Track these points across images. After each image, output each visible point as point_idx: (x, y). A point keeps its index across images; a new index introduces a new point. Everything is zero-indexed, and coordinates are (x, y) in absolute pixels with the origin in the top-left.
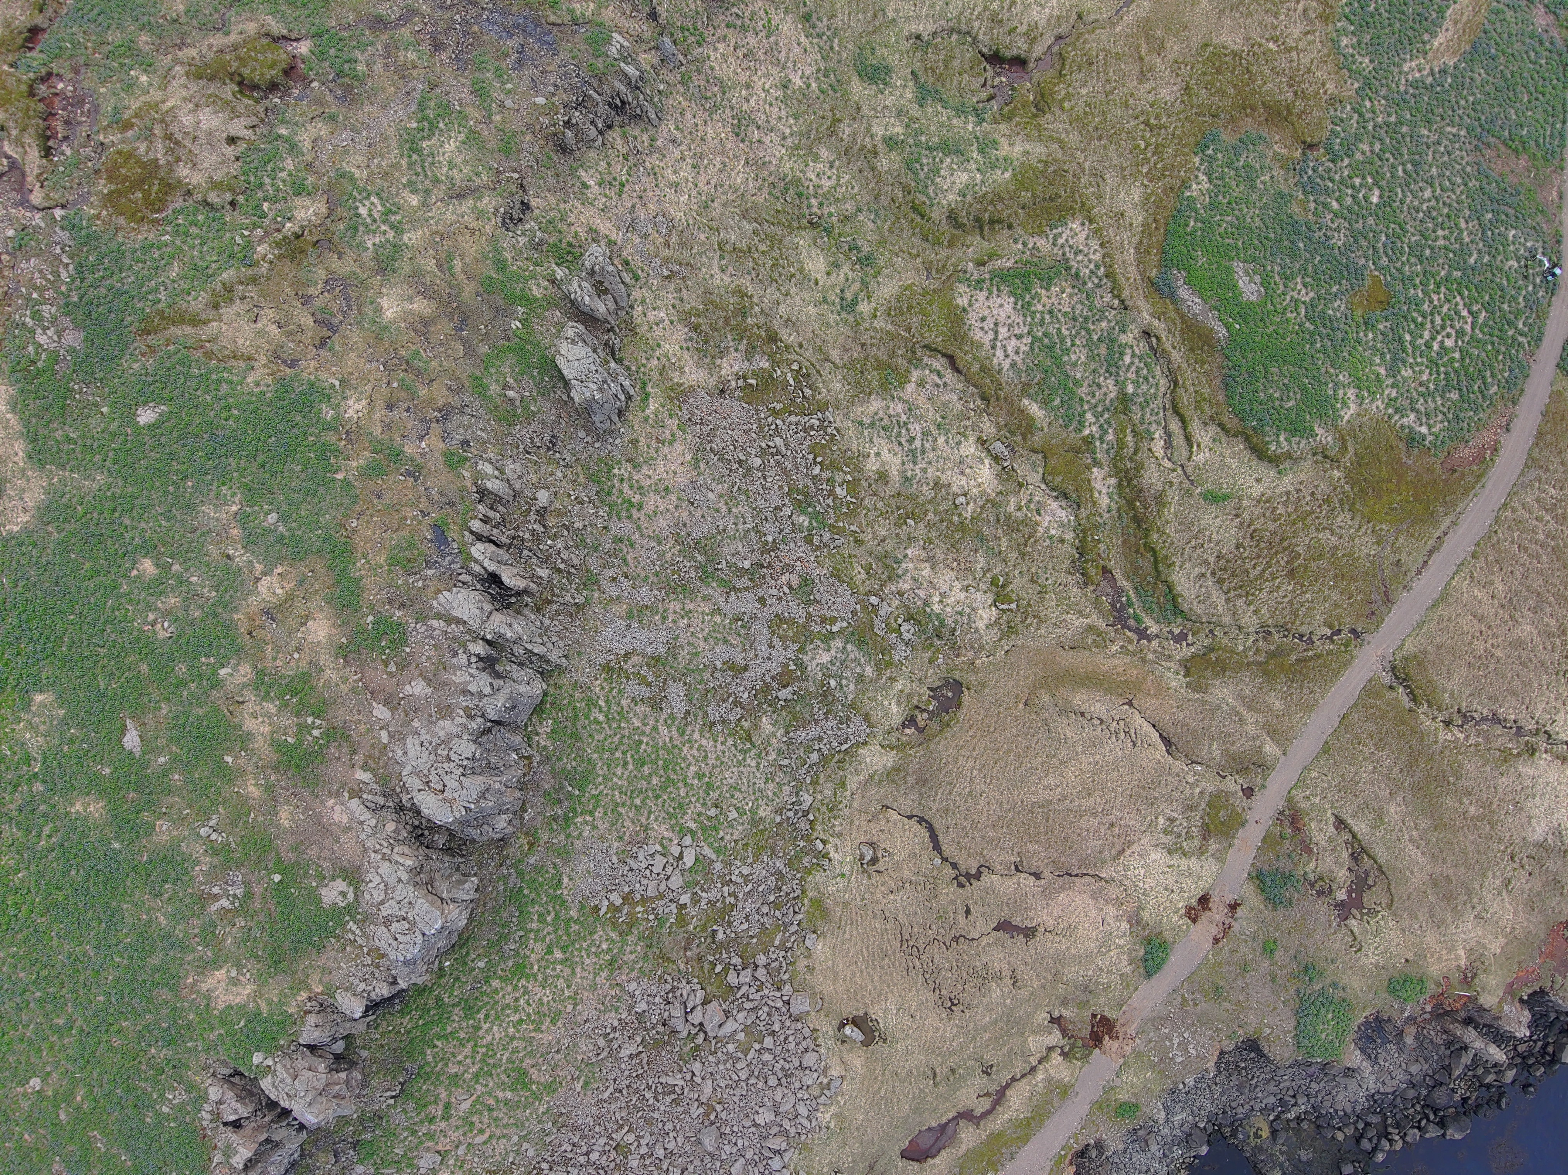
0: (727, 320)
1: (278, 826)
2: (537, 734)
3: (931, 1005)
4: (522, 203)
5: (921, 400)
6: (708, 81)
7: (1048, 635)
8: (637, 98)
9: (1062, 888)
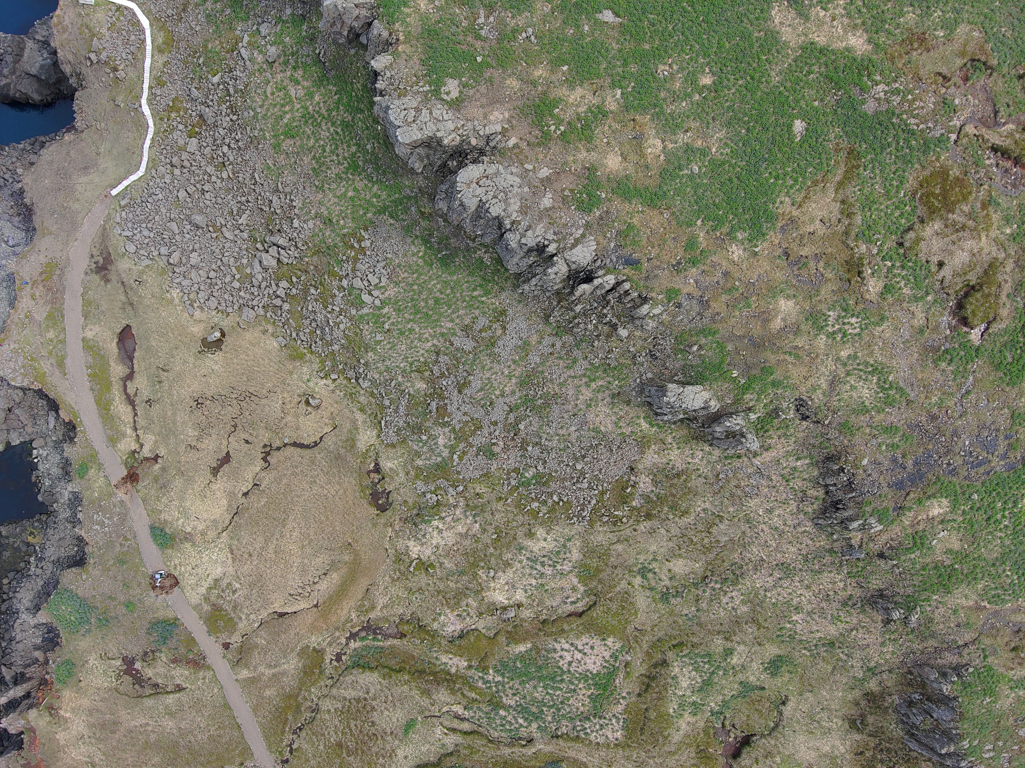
0: (674, 496)
1: (510, 76)
2: (485, 252)
3: (206, 391)
4: (808, 417)
5: (564, 583)
6: (824, 565)
7: (384, 581)
8: (836, 519)
9: (230, 505)
